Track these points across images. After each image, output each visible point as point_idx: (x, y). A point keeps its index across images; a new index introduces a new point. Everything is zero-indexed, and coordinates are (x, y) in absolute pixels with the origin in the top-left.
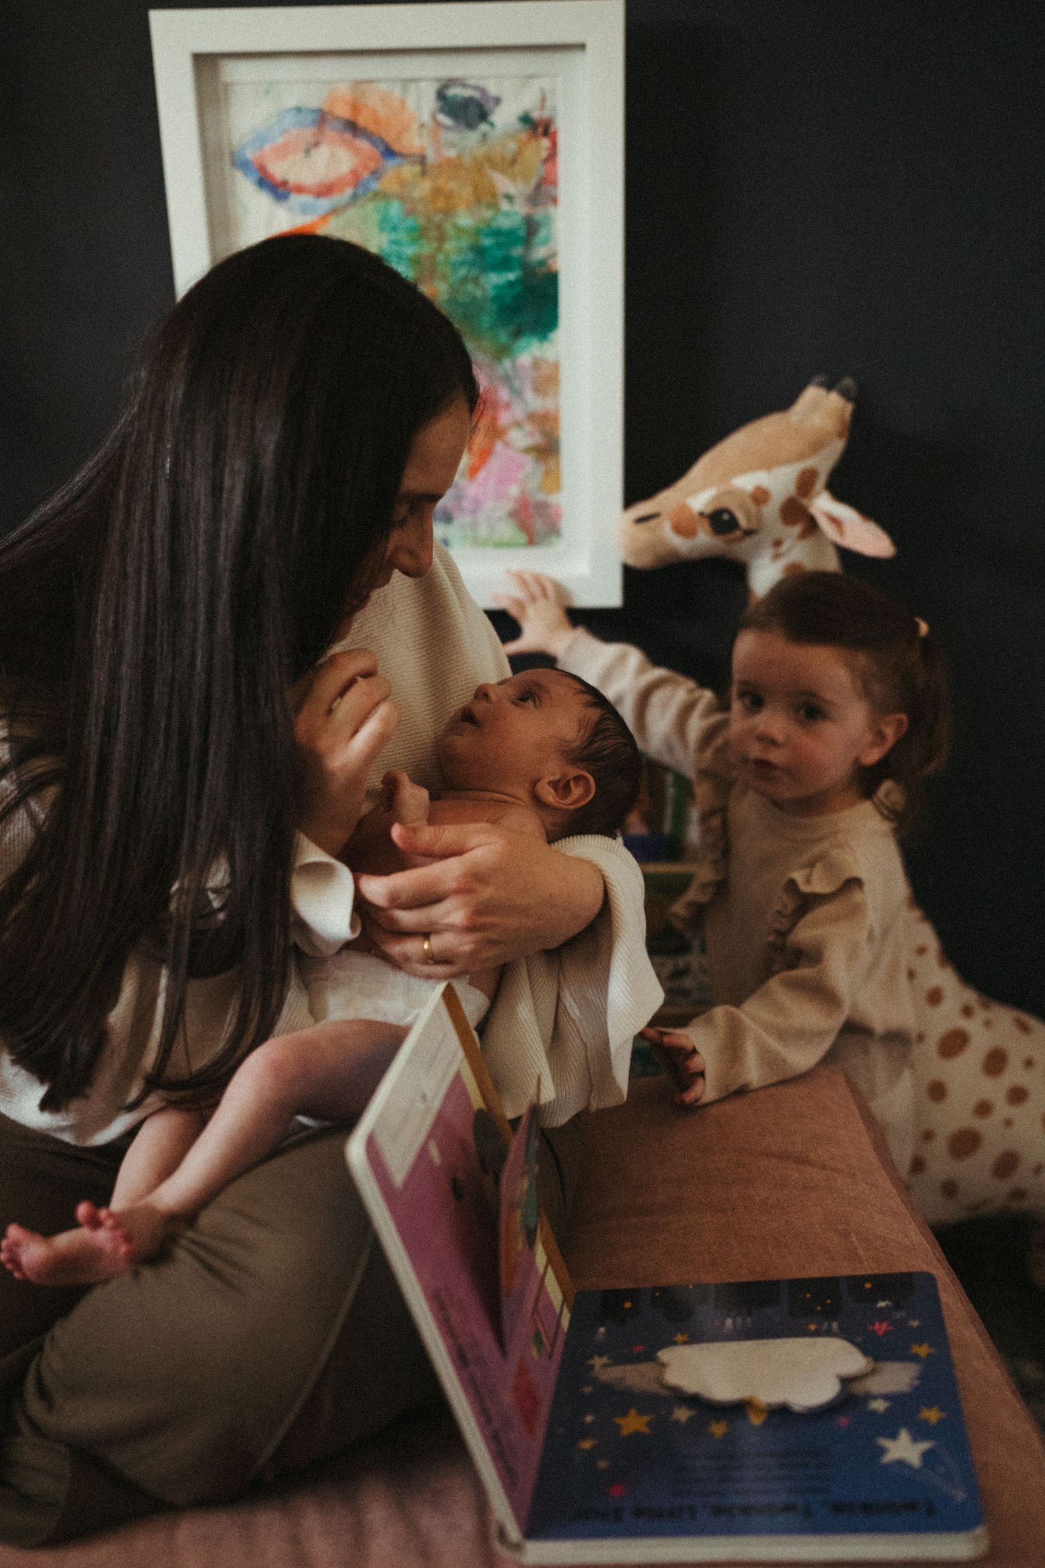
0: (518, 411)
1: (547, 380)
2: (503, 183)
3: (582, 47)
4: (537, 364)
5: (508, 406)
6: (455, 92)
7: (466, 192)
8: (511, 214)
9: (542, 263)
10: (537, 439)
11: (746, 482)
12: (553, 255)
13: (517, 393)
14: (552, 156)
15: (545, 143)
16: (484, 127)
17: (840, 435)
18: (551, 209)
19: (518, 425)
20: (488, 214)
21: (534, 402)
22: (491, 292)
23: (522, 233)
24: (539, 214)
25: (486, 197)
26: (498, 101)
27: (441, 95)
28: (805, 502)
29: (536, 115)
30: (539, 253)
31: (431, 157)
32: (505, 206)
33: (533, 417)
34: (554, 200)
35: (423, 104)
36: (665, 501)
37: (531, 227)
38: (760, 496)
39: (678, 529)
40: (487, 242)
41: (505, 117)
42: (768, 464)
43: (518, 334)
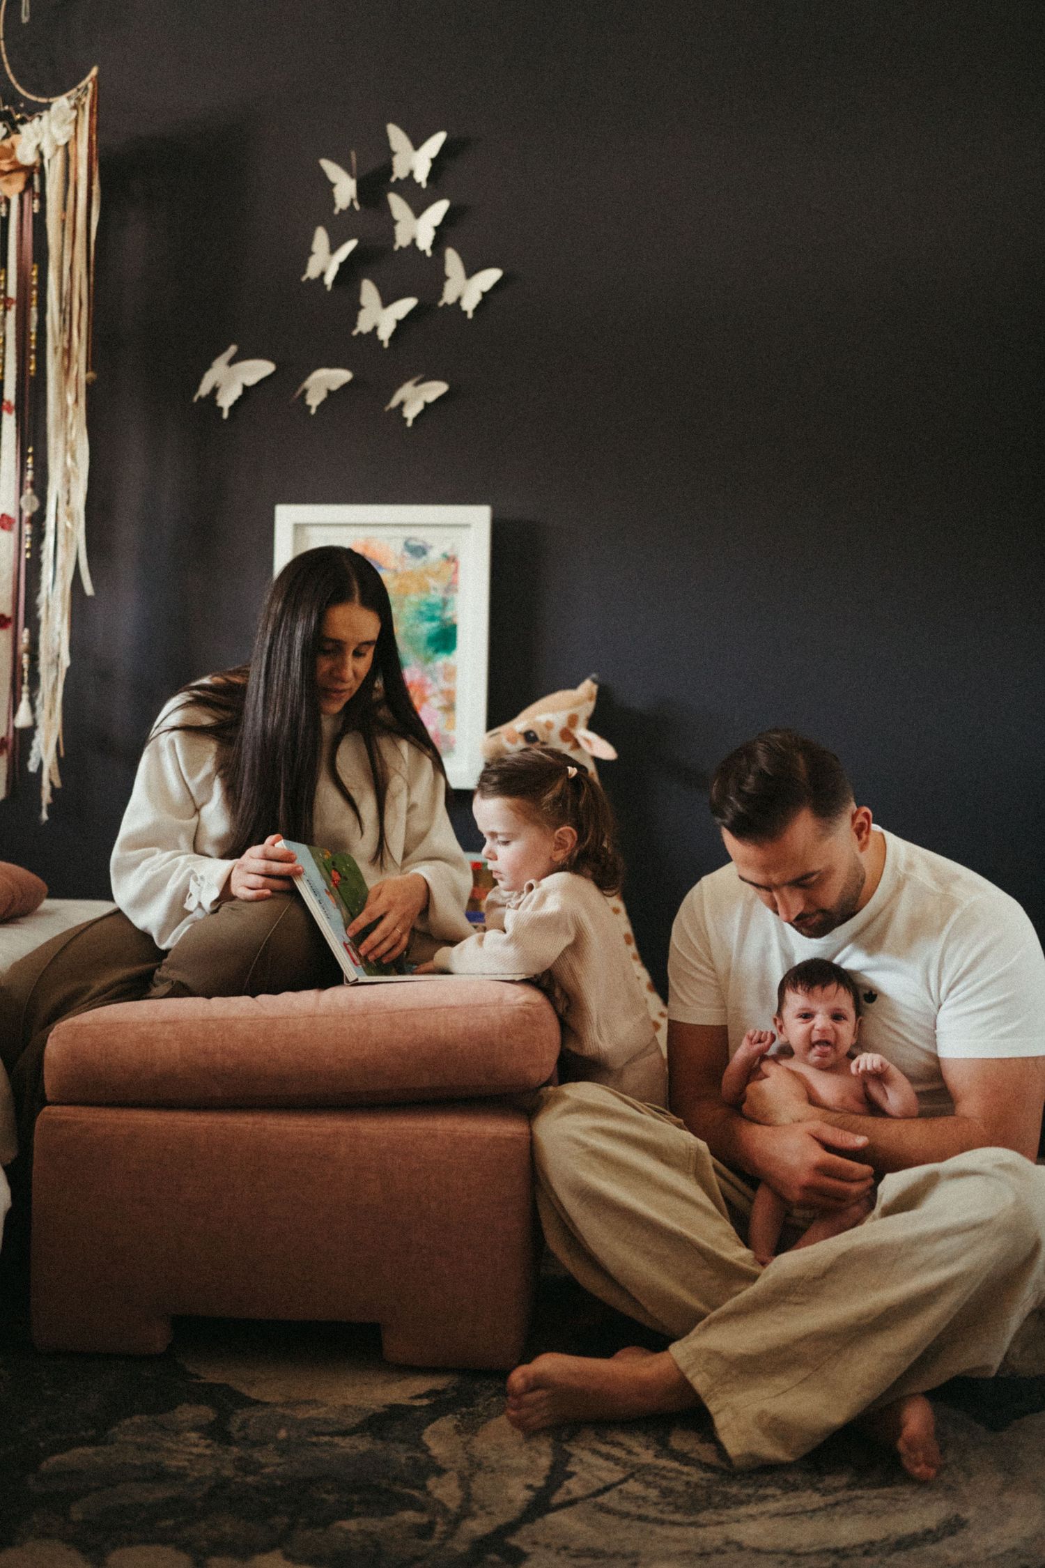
0: (435, 689)
1: (450, 674)
2: (432, 582)
3: (467, 526)
4: (446, 666)
5: (430, 686)
6: (413, 543)
7: (415, 586)
8: (436, 597)
9: (450, 619)
10: (445, 703)
11: (543, 718)
12: (454, 616)
13: (435, 680)
14: (456, 572)
15: (453, 566)
16: (424, 558)
17: (590, 699)
18: (455, 595)
19: (435, 695)
20: (424, 596)
21: (443, 685)
22: (425, 632)
23: (441, 605)
24: (449, 597)
25: (425, 589)
26: (431, 547)
27: (406, 544)
28: (573, 731)
29: (449, 554)
30: (448, 614)
31: (400, 569)
32: (433, 592)
33: (442, 692)
34: (456, 591)
35: (397, 547)
36: (504, 729)
37: (445, 603)
38: (549, 726)
39: (509, 740)
40: (424, 608)
41: (434, 554)
42: (554, 710)
43: (437, 651)
